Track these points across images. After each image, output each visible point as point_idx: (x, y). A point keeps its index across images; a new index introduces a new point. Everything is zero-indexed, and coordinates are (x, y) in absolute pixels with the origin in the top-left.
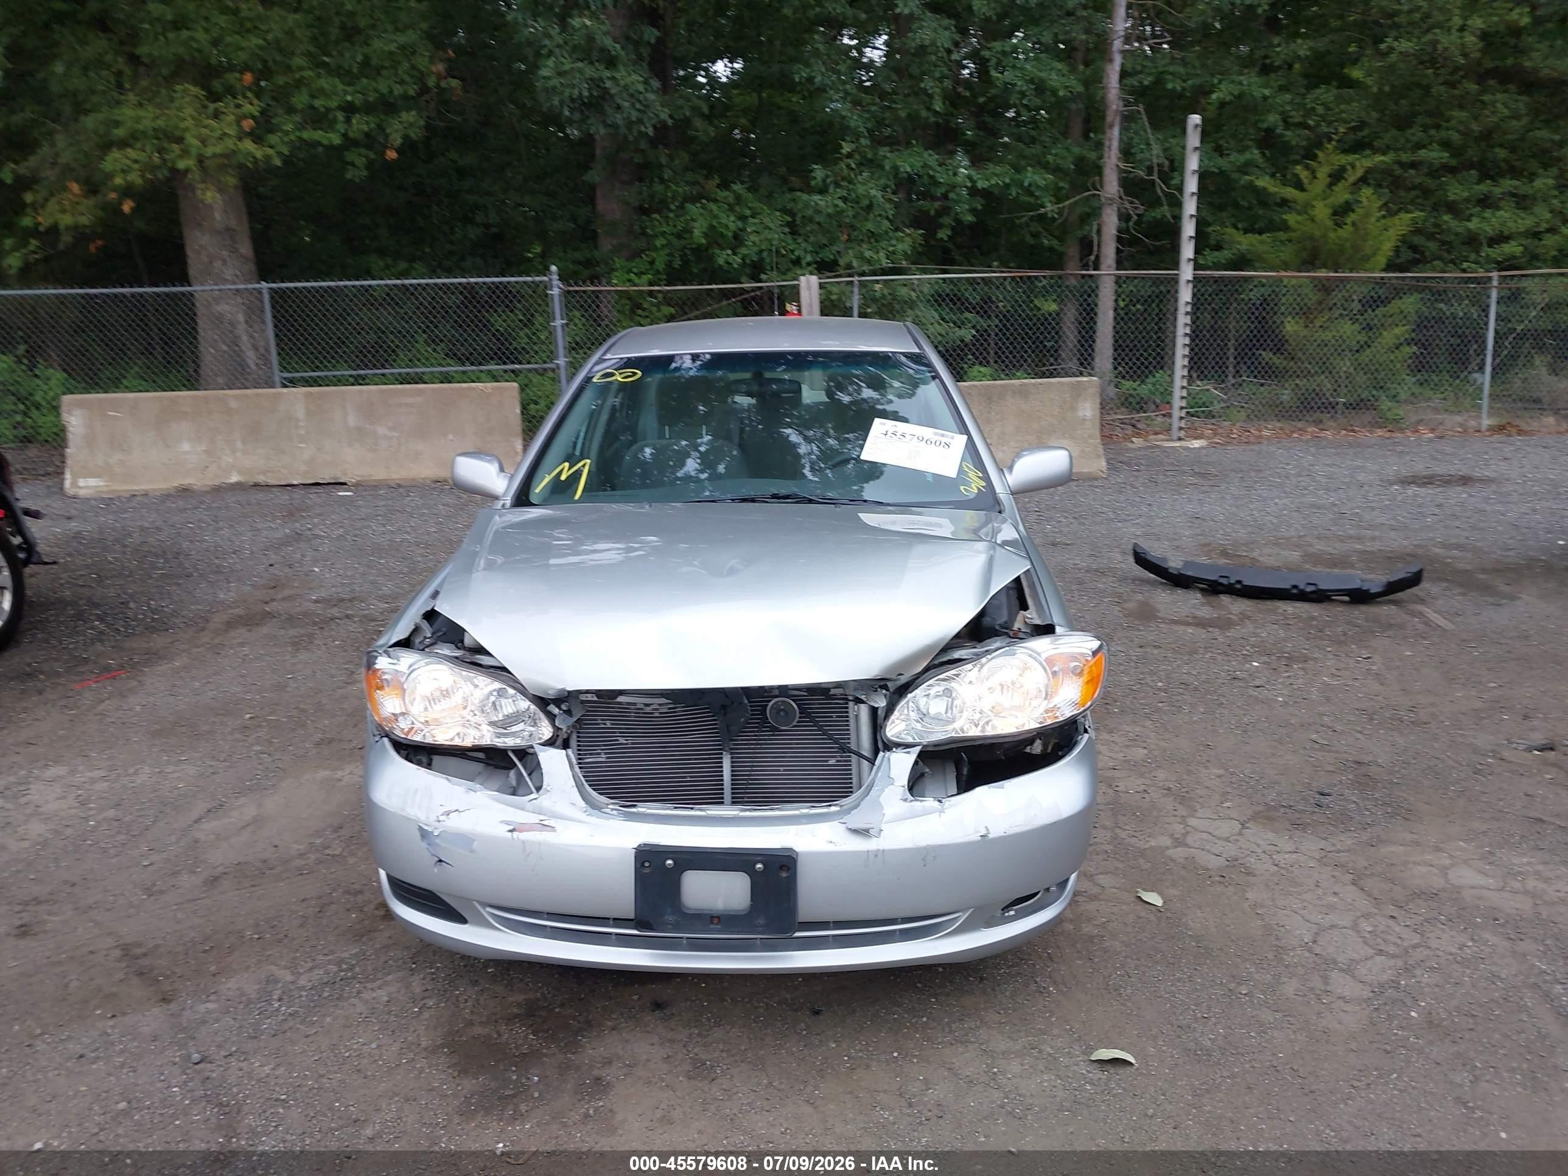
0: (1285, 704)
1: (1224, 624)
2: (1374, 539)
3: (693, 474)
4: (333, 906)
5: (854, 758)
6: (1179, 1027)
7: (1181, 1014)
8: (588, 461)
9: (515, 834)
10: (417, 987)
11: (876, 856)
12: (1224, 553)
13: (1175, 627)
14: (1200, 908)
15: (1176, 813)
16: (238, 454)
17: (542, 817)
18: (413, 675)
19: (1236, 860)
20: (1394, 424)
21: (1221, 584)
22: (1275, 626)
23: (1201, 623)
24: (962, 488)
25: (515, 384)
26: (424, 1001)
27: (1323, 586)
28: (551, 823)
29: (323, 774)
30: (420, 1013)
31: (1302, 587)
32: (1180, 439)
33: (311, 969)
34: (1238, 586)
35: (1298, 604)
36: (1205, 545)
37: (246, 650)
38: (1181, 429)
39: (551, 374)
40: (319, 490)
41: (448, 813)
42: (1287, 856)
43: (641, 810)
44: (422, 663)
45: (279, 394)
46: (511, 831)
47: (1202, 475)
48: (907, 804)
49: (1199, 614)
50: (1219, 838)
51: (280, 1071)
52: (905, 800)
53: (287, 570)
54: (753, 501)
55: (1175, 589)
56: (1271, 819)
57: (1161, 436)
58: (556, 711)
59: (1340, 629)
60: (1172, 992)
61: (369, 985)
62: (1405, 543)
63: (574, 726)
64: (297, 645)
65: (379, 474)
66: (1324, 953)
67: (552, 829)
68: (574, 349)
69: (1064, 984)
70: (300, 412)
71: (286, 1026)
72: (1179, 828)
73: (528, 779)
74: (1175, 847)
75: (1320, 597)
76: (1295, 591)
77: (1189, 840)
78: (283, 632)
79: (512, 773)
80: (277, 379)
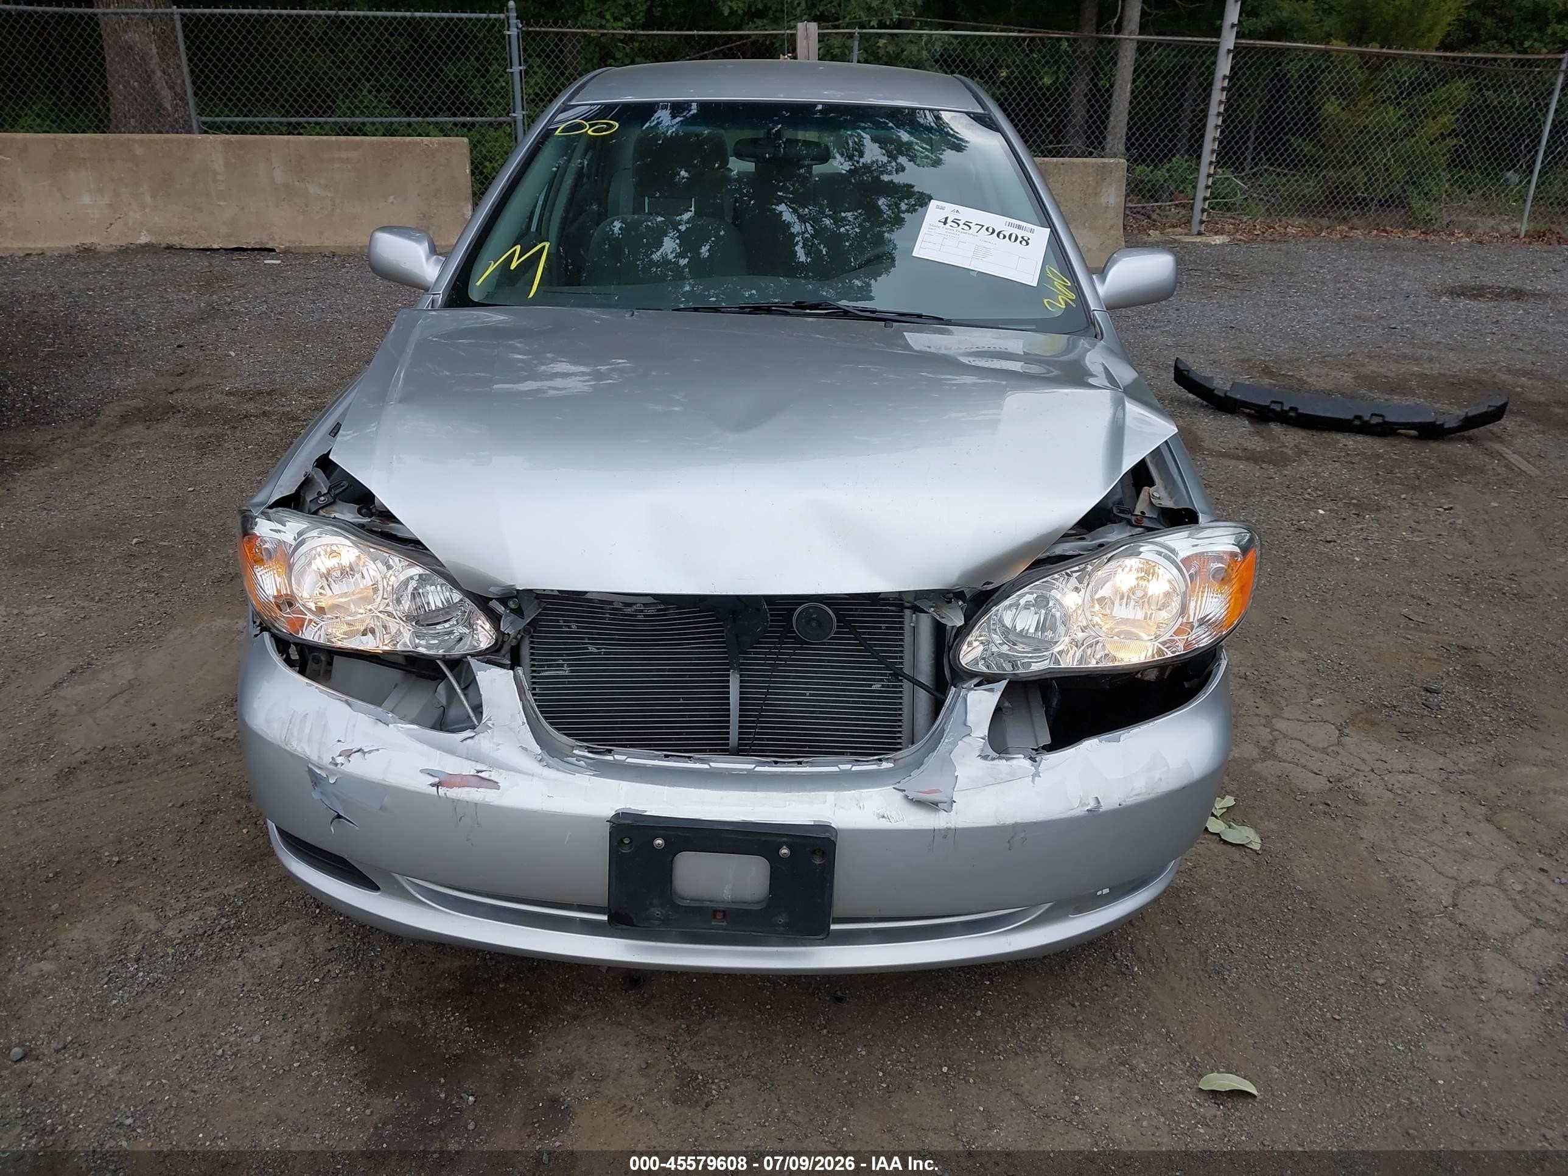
0: (1364, 566)
1: (1280, 460)
2: (1431, 360)
3: (671, 257)
4: (220, 816)
5: (906, 684)
6: (1306, 1034)
7: (1305, 1015)
8: (547, 245)
9: (442, 791)
10: (320, 945)
11: (945, 837)
12: (1267, 371)
13: (1222, 461)
14: (1305, 850)
15: (1258, 711)
16: (148, 210)
17: (480, 767)
18: (303, 549)
19: (1339, 780)
20: (1427, 225)
21: (1273, 410)
22: (1337, 465)
23: (1253, 458)
24: (1045, 301)
25: (465, 140)
26: (329, 967)
27: (1391, 418)
28: (494, 776)
29: (220, 622)
30: (322, 984)
31: (1366, 418)
32: (1199, 234)
33: (183, 912)
34: (1292, 414)
35: (1360, 438)
36: (1243, 361)
37: (142, 452)
38: (1202, 222)
39: (508, 130)
40: (244, 256)
41: (348, 754)
42: (1401, 777)
43: (617, 757)
44: (315, 533)
45: (193, 141)
46: (437, 785)
47: (1232, 277)
48: (987, 763)
49: (1248, 445)
50: (1314, 749)
51: (128, 1077)
52: (985, 758)
53: (198, 352)
54: (768, 310)
55: (1219, 414)
56: (1373, 724)
57: (1179, 230)
58: (501, 609)
59: (1412, 470)
60: (1288, 978)
61: (256, 939)
62: (1467, 366)
63: (525, 630)
64: (203, 447)
65: (311, 240)
66: (1469, 923)
67: (494, 785)
68: (533, 101)
69: (1151, 961)
70: (218, 162)
71: (142, 1002)
72: (1264, 733)
73: (462, 697)
74: (1264, 760)
75: (1385, 430)
76: (1357, 422)
77: (1279, 751)
78: (187, 431)
79: (441, 688)
80: (195, 124)
